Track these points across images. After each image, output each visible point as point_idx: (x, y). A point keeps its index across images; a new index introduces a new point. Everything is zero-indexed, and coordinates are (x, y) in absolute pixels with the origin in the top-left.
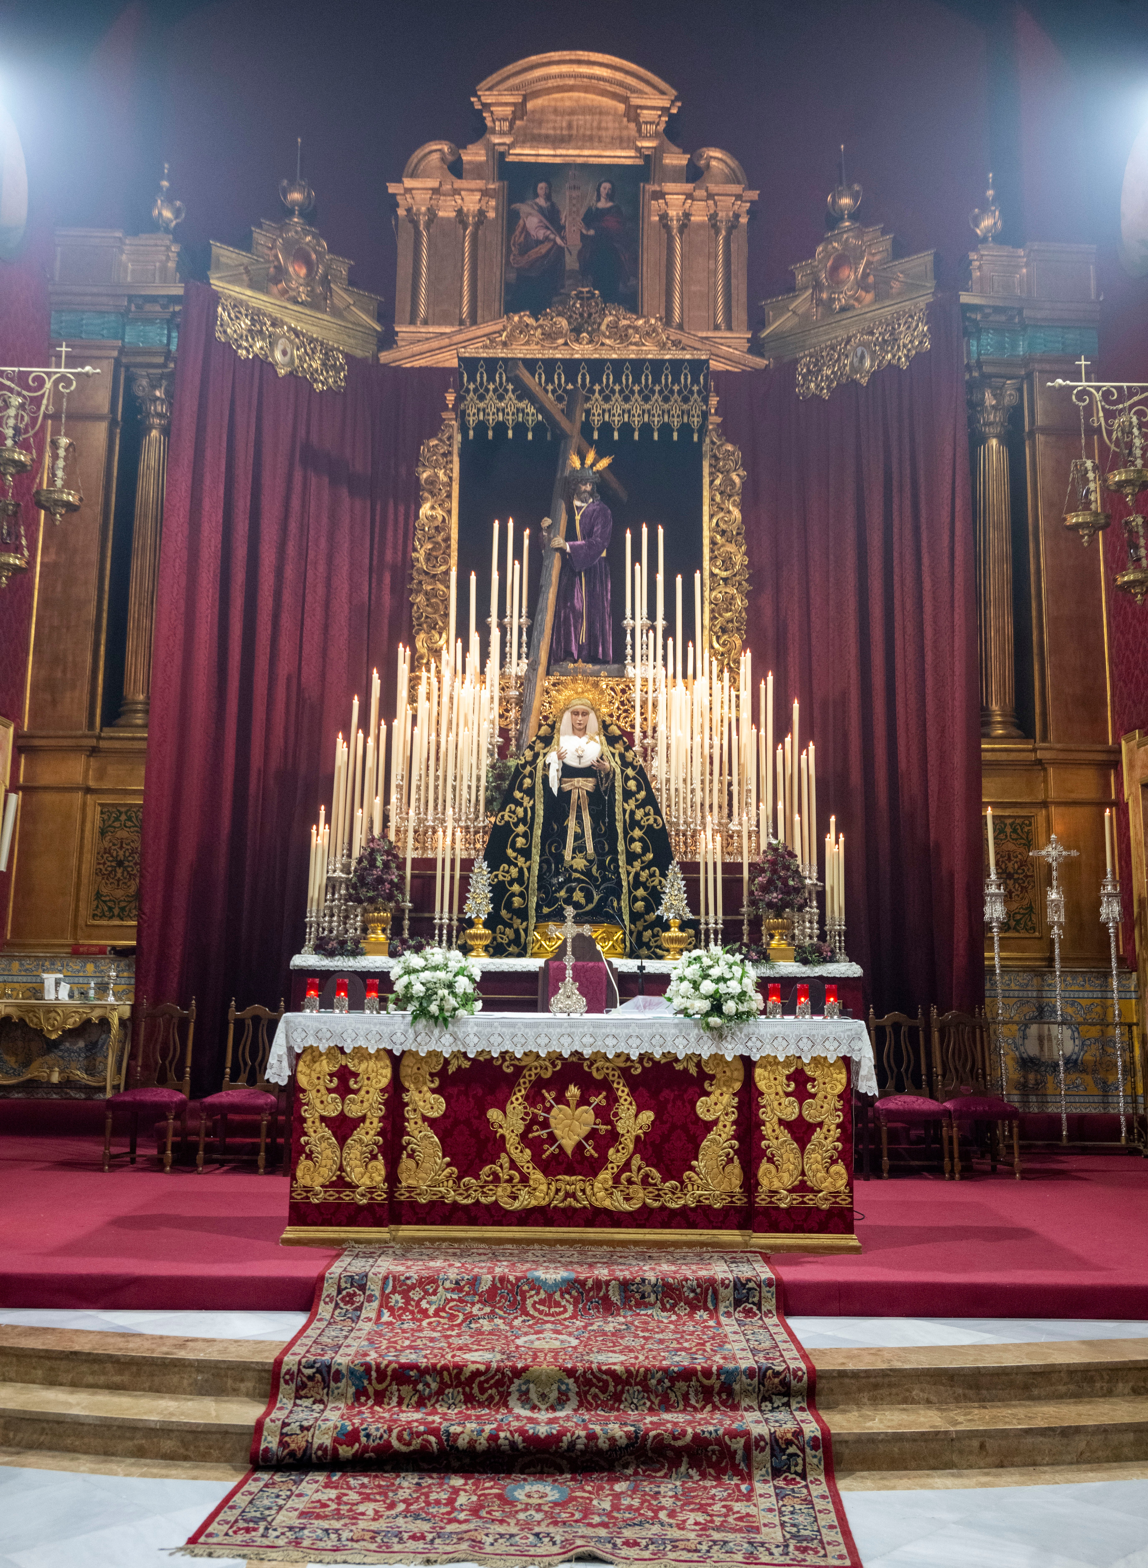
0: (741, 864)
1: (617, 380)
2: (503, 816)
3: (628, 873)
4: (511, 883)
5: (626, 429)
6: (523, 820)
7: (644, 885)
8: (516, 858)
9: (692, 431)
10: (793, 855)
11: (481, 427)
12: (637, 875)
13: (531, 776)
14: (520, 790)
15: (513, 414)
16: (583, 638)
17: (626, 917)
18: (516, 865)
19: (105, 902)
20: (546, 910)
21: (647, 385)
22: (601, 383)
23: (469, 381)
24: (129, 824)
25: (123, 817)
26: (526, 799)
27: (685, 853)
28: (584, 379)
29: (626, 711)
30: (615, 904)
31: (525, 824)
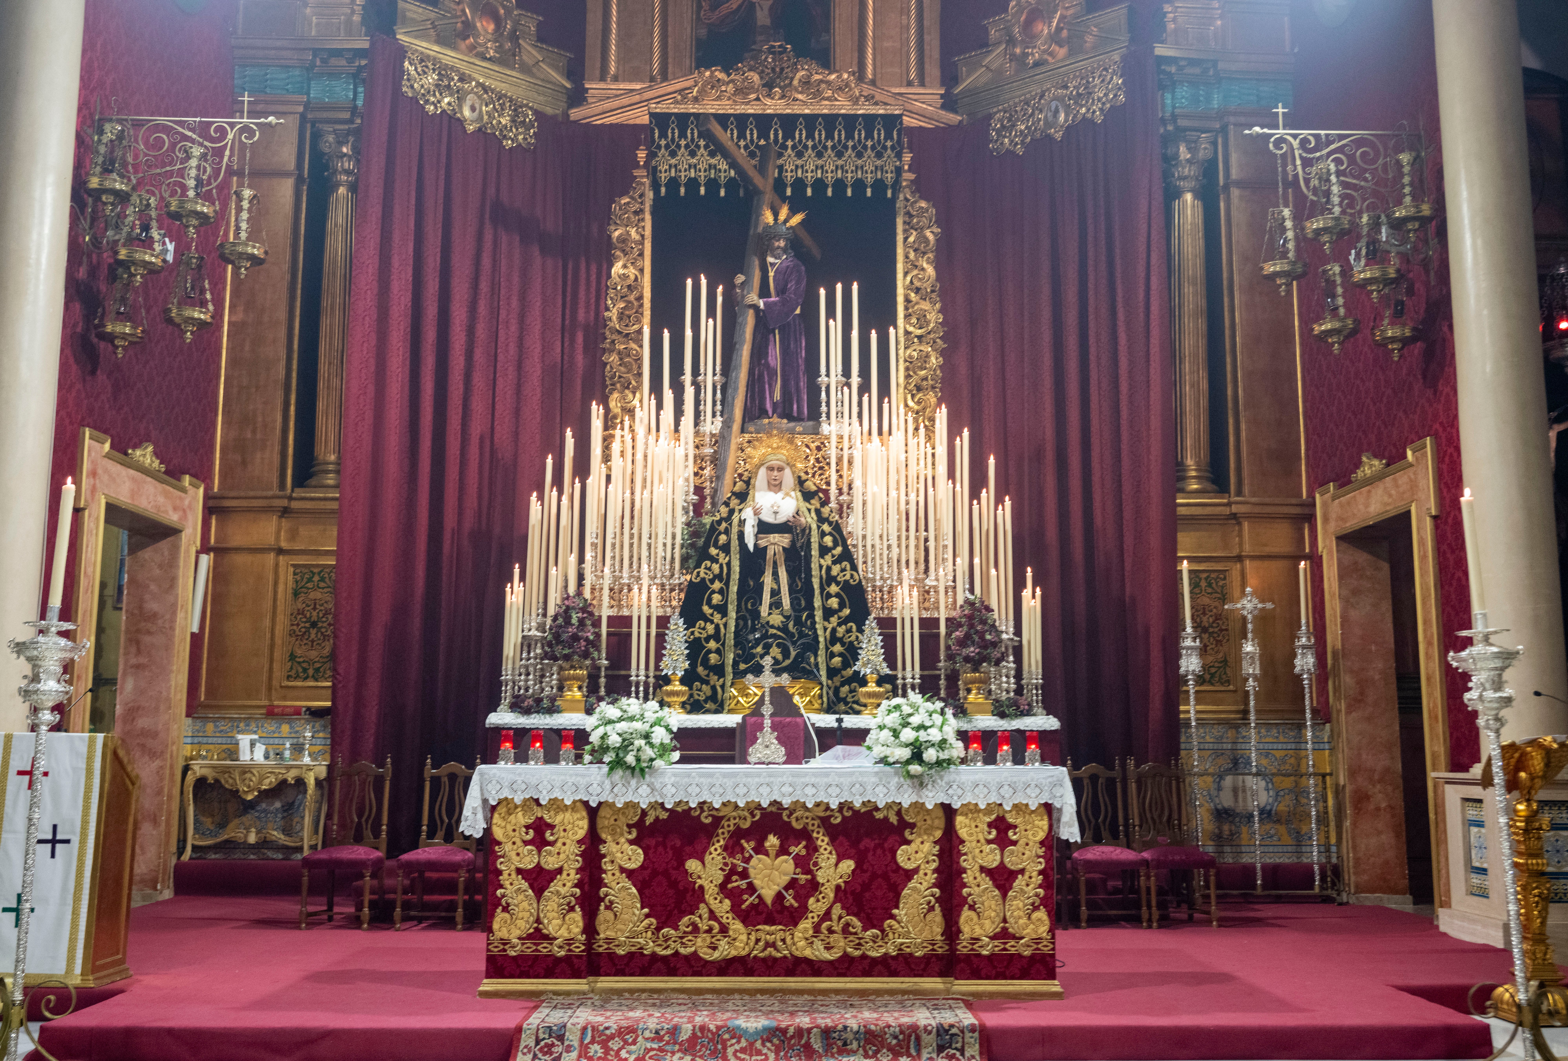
0: (937, 620)
1: (810, 136)
2: (698, 573)
3: (825, 629)
4: (707, 640)
5: (819, 185)
6: (719, 577)
7: (841, 640)
8: (712, 615)
9: (886, 187)
10: (989, 609)
11: (673, 183)
12: (834, 630)
13: (727, 532)
14: (716, 546)
15: (705, 171)
16: (777, 396)
17: (823, 673)
18: (712, 622)
19: (299, 663)
20: (742, 666)
21: (840, 141)
22: (793, 138)
23: (660, 137)
24: (322, 584)
25: (316, 578)
26: (722, 555)
27: (882, 608)
28: (776, 135)
29: (821, 468)
30: (812, 660)
31: (721, 581)
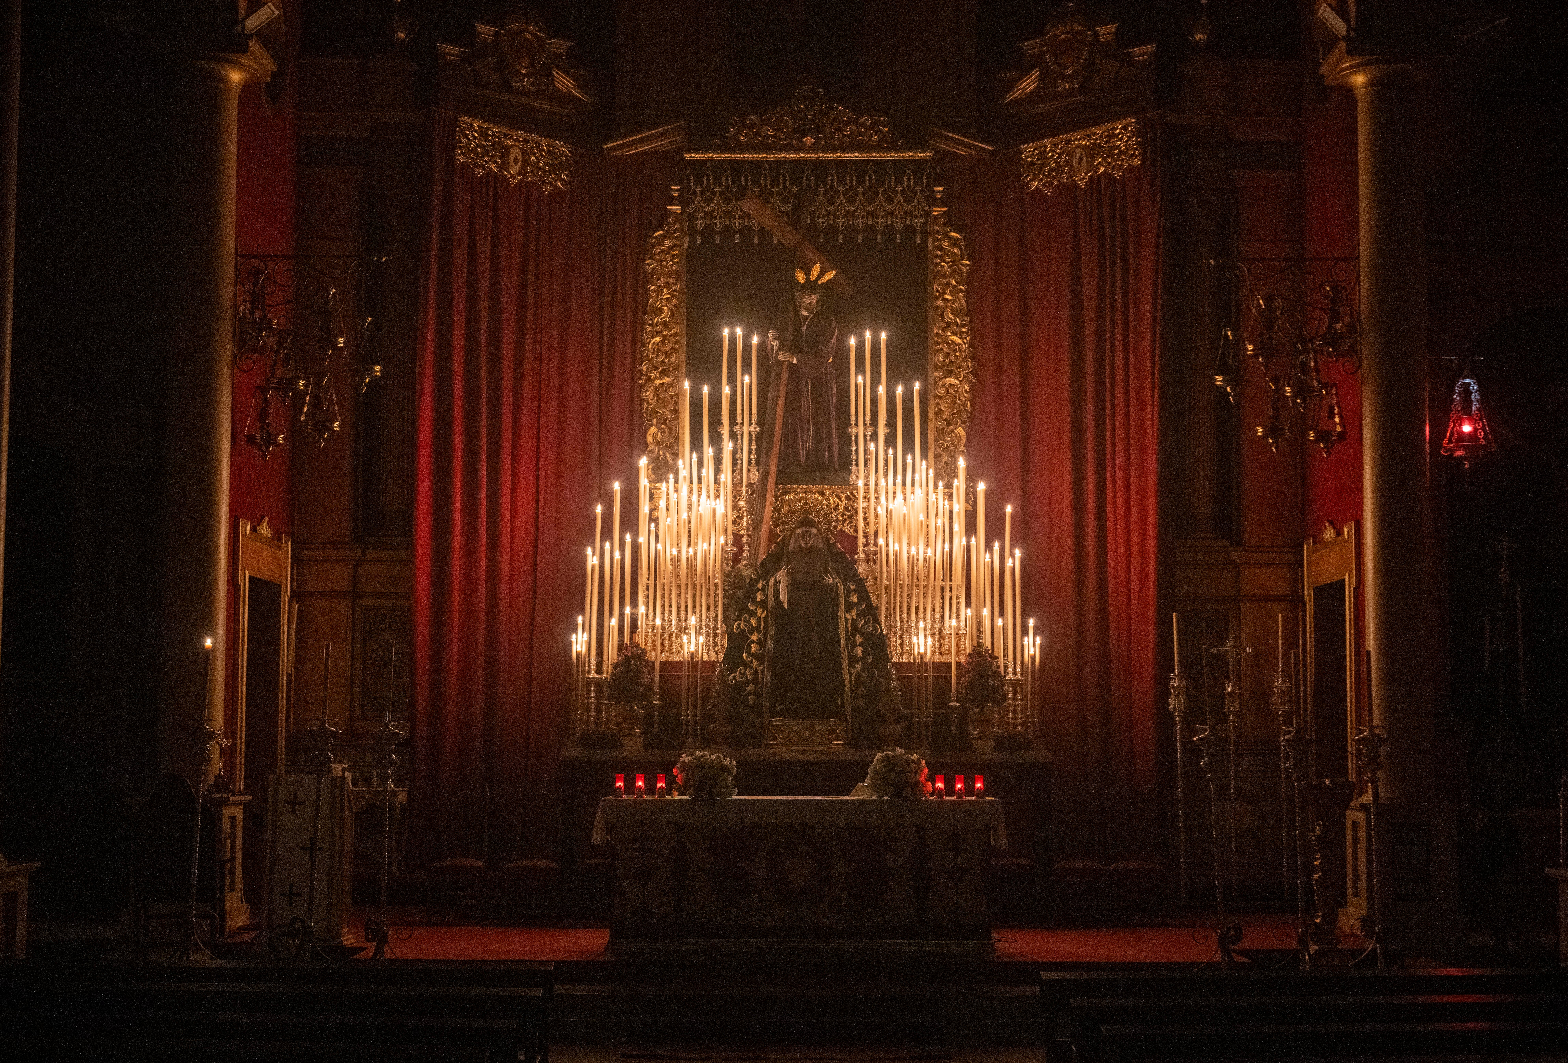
0: (950, 664)
1: (842, 181)
2: (739, 625)
3: (851, 674)
4: (747, 683)
5: (851, 231)
6: (758, 629)
7: (864, 684)
8: (751, 662)
9: (915, 232)
11: (708, 230)
12: (858, 675)
13: (764, 590)
14: (754, 602)
15: (740, 218)
16: (810, 445)
17: (849, 714)
18: (751, 668)
19: (375, 698)
20: (778, 707)
21: (870, 186)
22: (825, 185)
23: (696, 184)
24: (393, 626)
25: (388, 621)
26: (759, 611)
27: (902, 654)
28: (809, 181)
29: (850, 517)
30: (839, 701)
31: (759, 632)
